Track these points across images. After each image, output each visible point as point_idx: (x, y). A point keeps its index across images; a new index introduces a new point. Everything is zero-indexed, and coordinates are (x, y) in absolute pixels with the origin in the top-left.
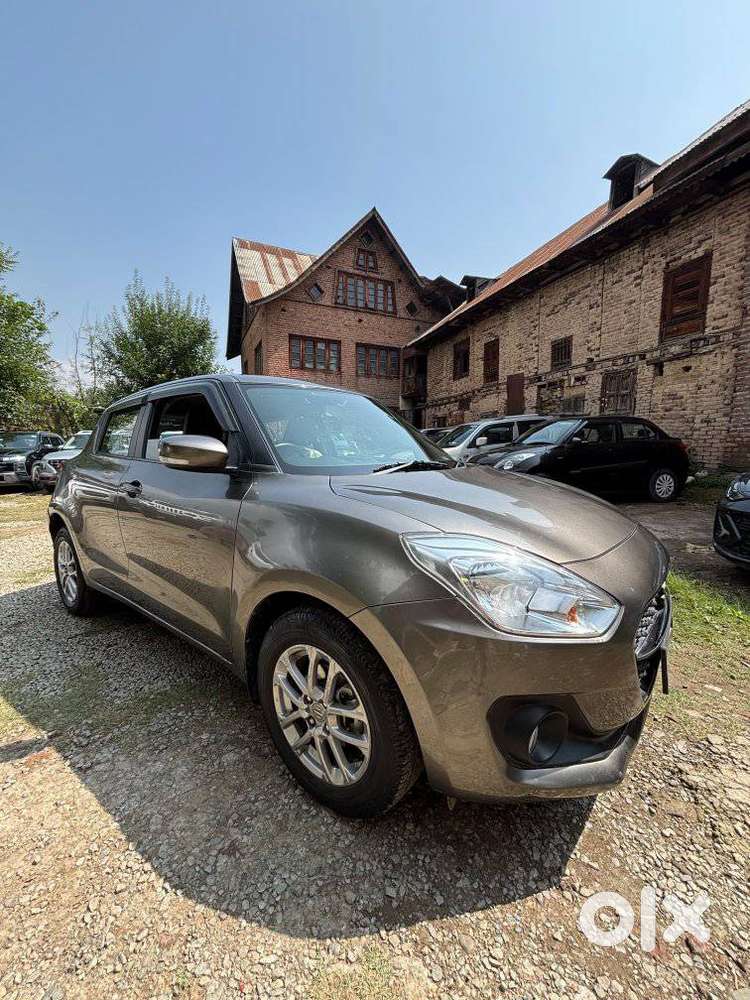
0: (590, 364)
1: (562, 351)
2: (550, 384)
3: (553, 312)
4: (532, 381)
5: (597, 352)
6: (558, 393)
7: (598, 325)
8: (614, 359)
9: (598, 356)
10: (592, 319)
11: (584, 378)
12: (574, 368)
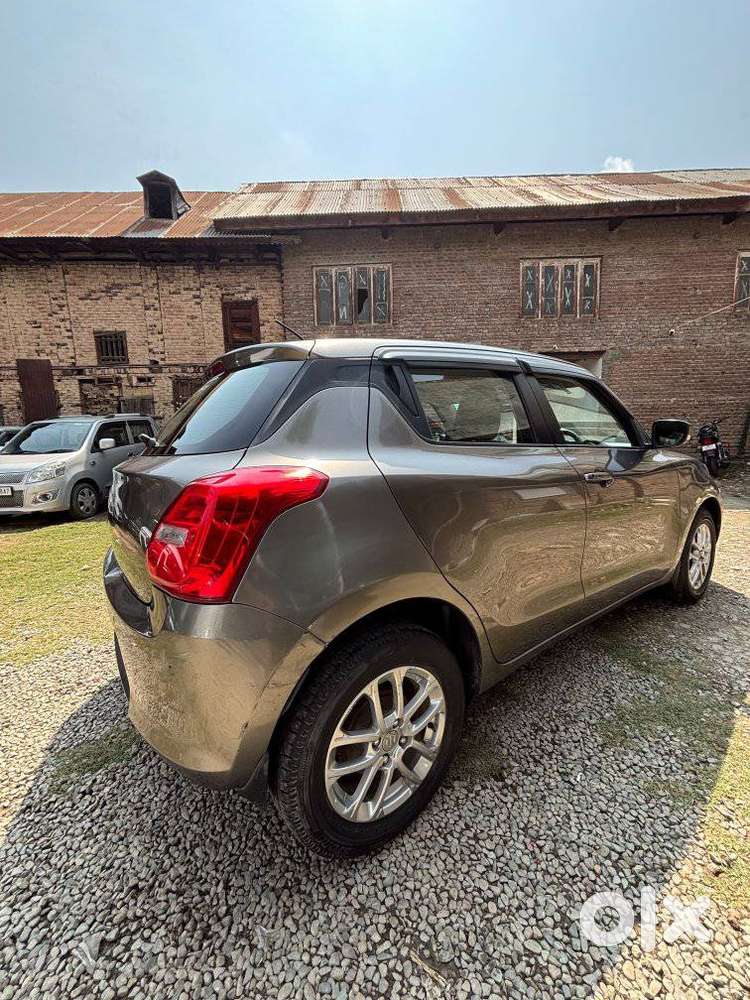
0: (154, 366)
1: (111, 346)
2: (101, 380)
3: (88, 297)
4: (66, 373)
5: (162, 356)
6: (115, 391)
7: (159, 328)
8: (183, 367)
9: (163, 359)
10: (150, 321)
11: (149, 379)
12: (132, 367)
